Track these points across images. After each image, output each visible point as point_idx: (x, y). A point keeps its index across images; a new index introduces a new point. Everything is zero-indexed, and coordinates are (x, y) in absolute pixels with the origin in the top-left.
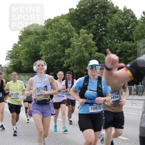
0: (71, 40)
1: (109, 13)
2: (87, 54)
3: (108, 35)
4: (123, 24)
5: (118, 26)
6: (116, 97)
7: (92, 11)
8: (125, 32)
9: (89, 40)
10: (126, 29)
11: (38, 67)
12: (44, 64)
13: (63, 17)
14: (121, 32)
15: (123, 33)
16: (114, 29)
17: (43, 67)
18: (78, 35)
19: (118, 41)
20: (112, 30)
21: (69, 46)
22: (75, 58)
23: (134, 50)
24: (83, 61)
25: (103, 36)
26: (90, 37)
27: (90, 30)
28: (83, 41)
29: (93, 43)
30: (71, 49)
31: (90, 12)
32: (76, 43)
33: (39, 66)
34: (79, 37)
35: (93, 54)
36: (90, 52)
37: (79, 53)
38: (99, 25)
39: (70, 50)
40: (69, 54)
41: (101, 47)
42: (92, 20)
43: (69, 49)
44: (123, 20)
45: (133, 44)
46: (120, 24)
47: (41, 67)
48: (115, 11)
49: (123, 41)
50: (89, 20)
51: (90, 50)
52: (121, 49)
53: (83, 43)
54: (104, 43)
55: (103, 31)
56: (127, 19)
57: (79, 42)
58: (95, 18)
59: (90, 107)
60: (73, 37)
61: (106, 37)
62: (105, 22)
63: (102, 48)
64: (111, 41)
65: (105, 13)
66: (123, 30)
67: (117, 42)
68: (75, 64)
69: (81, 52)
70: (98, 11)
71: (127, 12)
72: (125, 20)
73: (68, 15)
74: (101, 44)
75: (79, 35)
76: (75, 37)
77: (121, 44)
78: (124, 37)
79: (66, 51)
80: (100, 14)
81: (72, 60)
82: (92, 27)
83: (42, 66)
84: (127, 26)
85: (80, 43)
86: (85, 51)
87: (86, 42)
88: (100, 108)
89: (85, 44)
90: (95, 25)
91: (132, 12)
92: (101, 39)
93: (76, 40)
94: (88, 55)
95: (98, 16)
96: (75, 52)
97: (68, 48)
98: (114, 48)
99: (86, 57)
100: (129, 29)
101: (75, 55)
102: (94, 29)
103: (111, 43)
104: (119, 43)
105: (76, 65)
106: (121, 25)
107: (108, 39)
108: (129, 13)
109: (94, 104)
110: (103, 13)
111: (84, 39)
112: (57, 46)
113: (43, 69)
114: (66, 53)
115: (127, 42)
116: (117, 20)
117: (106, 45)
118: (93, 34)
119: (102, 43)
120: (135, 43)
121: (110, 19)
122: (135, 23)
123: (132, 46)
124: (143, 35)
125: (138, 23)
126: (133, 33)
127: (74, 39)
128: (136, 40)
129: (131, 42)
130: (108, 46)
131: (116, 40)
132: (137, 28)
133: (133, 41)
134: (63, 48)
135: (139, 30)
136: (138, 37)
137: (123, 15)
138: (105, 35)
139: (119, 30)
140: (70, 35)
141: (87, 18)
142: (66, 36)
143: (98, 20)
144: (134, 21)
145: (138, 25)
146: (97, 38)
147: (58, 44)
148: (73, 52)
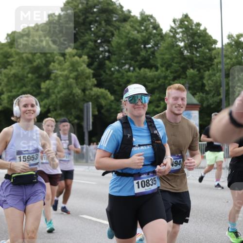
0: (51, 67)
1: (115, 21)
2: (77, 91)
3: (114, 58)
4: (140, 40)
5: (131, 43)
6: (177, 164)
7: (88, 18)
8: (143, 53)
9: (82, 65)
10: (145, 47)
14: (136, 53)
15: (138, 54)
16: (123, 48)
18: (62, 58)
19: (132, 68)
20: (121, 50)
21: (48, 77)
22: (59, 96)
23: (158, 84)
24: (72, 102)
25: (105, 60)
26: (84, 62)
27: (83, 49)
28: (71, 68)
29: (89, 71)
30: (52, 82)
31: (84, 20)
32: (59, 73)
33: (25, 106)
34: (65, 62)
35: (89, 91)
36: (82, 87)
37: (64, 88)
38: (99, 41)
39: (49, 84)
40: (48, 90)
41: (101, 78)
42: (87, 33)
43: (47, 82)
44: (138, 32)
45: (156, 73)
46: (133, 39)
47: (30, 108)
48: (126, 18)
49: (140, 69)
50: (82, 32)
51: (83, 83)
53: (71, 71)
54: (107, 71)
55: (105, 51)
56: (147, 31)
57: (64, 70)
58: (91, 29)
59: (135, 182)
60: (54, 62)
61: (111, 61)
62: (108, 36)
63: (104, 80)
64: (119, 68)
65: (108, 22)
66: (139, 49)
67: (129, 70)
68: (58, 107)
69: (69, 86)
70: (97, 18)
71: (146, 19)
72: (143, 32)
74: (102, 72)
75: (65, 58)
76: (57, 62)
77: (135, 74)
78: (141, 61)
79: (43, 85)
80: (100, 24)
81: (53, 101)
82: (87, 44)
83: (32, 106)
84: (146, 42)
85: (66, 73)
86: (74, 85)
87: (77, 71)
88: (155, 182)
89: (75, 73)
90: (91, 40)
91: (155, 20)
92: (101, 65)
93: (59, 67)
94: (80, 91)
95: (97, 27)
96: (59, 88)
97: (46, 80)
98: (124, 80)
99: (77, 96)
100: (150, 48)
101: (59, 92)
102: (90, 48)
103: (118, 71)
104: (133, 72)
105: (61, 109)
106: (136, 41)
107: (114, 65)
108: (149, 20)
110: (105, 21)
111: (74, 66)
112: (27, 77)
113: (34, 111)
114: (43, 88)
115: (147, 70)
116: (128, 33)
117: (111, 75)
118: (89, 57)
119: (105, 72)
120: (159, 71)
121: (117, 31)
122: (159, 38)
123: (155, 76)
124: (173, 59)
125: (165, 37)
126: (157, 55)
127: (56, 65)
128: (162, 66)
129: (152, 70)
130: (114, 76)
131: (127, 66)
132: (164, 47)
133: (157, 69)
134: (37, 80)
135: (166, 49)
136: (164, 61)
137: (138, 24)
138: (109, 58)
139: (132, 49)
140: (49, 57)
141: (79, 29)
142: (43, 59)
143: (97, 33)
144: (159, 35)
145: (165, 41)
146: (96, 64)
147: (28, 73)
148: (55, 87)
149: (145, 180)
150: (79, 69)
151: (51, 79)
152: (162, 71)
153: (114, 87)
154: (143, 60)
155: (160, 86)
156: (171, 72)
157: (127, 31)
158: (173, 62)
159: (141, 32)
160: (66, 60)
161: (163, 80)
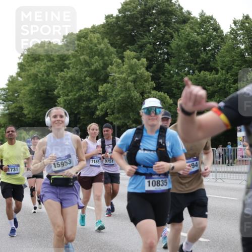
0: (108, 69)
1: (174, 22)
2: (136, 94)
3: (173, 60)
4: (200, 42)
5: (190, 45)
6: (194, 166)
7: (146, 19)
8: (203, 56)
9: (140, 69)
10: (205, 50)
11: (53, 119)
12: (64, 114)
13: (94, 30)
14: (195, 55)
15: (199, 57)
16: (183, 50)
17: (63, 119)
18: (120, 61)
19: (191, 71)
20: (181, 53)
21: (105, 80)
22: (116, 100)
23: (218, 87)
24: (130, 105)
25: (164, 62)
26: (142, 64)
27: (141, 52)
28: (129, 71)
29: (148, 74)
30: (109, 85)
31: (142, 21)
32: (117, 75)
33: (55, 117)
34: (123, 65)
35: (148, 94)
36: (141, 91)
37: (122, 91)
38: (158, 43)
39: (107, 87)
40: (105, 93)
41: (160, 81)
42: (146, 35)
43: (105, 85)
44: (198, 34)
45: (216, 76)
46: (193, 41)
47: (58, 118)
48: (186, 19)
49: (200, 72)
50: (141, 34)
51: (141, 87)
53: (129, 74)
54: (166, 74)
55: (165, 53)
56: (207, 33)
57: (122, 73)
58: (150, 31)
59: (147, 180)
60: (112, 64)
61: (170, 64)
62: (167, 39)
63: (162, 83)
64: (178, 70)
65: (167, 24)
66: (199, 52)
67: (189, 73)
68: (116, 111)
69: (127, 89)
70: (156, 20)
71: (206, 21)
72: (203, 34)
73: (103, 26)
74: (161, 76)
75: (123, 61)
76: (115, 64)
77: (195, 77)
78: (200, 64)
79: (100, 88)
80: (159, 25)
81: (111, 104)
82: (146, 46)
83: (61, 117)
84: (206, 44)
85: (124, 75)
86: (133, 88)
87: (136, 73)
88: (165, 183)
89: (134, 76)
90: (150, 43)
91: (215, 21)
92: (160, 68)
93: (117, 70)
94: (138, 95)
95: (155, 29)
96: (116, 90)
97: (104, 83)
99: (135, 99)
100: (210, 50)
101: (116, 96)
102: (149, 51)
103: (178, 74)
104: (192, 75)
105: (119, 113)
106: (196, 43)
107: (173, 67)
108: (209, 22)
110: (164, 23)
111: (132, 68)
112: (85, 80)
114: (100, 92)
115: (207, 73)
116: (188, 35)
117: (169, 78)
118: (148, 59)
119: (163, 74)
120: (220, 74)
121: (176, 33)
122: (219, 40)
123: (215, 79)
124: (233, 61)
125: (225, 39)
126: (217, 57)
127: (114, 67)
128: (222, 69)
129: (212, 73)
130: (174, 79)
131: (187, 69)
132: (224, 49)
133: (217, 71)
134: (95, 83)
135: (227, 51)
136: (224, 64)
137: (198, 26)
138: (167, 61)
139: (192, 51)
140: (107, 60)
141: (137, 31)
142: (101, 62)
143: (156, 35)
144: (219, 37)
145: (225, 43)
146: (154, 66)
147: (86, 77)
148: (113, 91)
149: (156, 180)
150: (138, 72)
151: (108, 83)
152: (222, 74)
153: (173, 90)
154: (203, 63)
155: (220, 89)
156: (232, 75)
157: (186, 33)
158: (233, 65)
159: (200, 34)
160: (124, 63)
161: (223, 84)
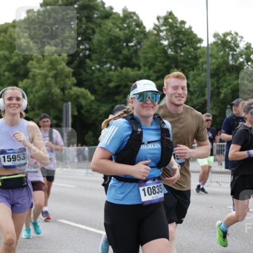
0: (29, 65)
1: (97, 17)
3: (94, 56)
4: (122, 38)
5: (113, 41)
8: (125, 52)
9: (61, 64)
10: (127, 45)
11: (8, 102)
12: (21, 96)
13: (15, 24)
14: (118, 51)
15: (120, 52)
16: (104, 46)
17: (20, 102)
18: (40, 56)
19: (113, 67)
20: (102, 48)
22: (37, 95)
24: (51, 101)
25: (85, 58)
26: (63, 60)
28: (49, 66)
29: (69, 70)
30: (30, 81)
32: (37, 71)
33: (10, 99)
34: (44, 60)
35: (69, 90)
36: (61, 86)
37: (42, 87)
38: (79, 39)
39: (26, 83)
41: (82, 77)
43: (25, 81)
44: (121, 29)
45: (138, 72)
46: (115, 36)
47: (14, 101)
48: (108, 14)
49: (122, 68)
51: (62, 82)
52: (117, 82)
53: (50, 70)
54: (88, 70)
55: (86, 49)
56: (129, 28)
57: (42, 68)
60: (32, 59)
61: (91, 60)
62: (89, 34)
64: (100, 66)
65: (89, 19)
66: (121, 47)
67: (110, 69)
68: (36, 107)
69: (48, 85)
70: (78, 15)
71: (129, 16)
72: (125, 30)
74: (82, 71)
75: (44, 56)
76: (35, 59)
77: (117, 73)
78: (122, 60)
79: (21, 84)
80: (81, 20)
83: (18, 99)
84: (128, 40)
85: (44, 71)
86: (53, 84)
87: (56, 69)
88: (160, 190)
89: (54, 72)
91: (137, 16)
92: (82, 64)
93: (38, 65)
94: (58, 91)
95: (77, 24)
96: (37, 86)
97: (25, 78)
98: (105, 80)
99: (56, 96)
100: (132, 46)
101: (37, 92)
103: (99, 70)
104: (114, 71)
105: (39, 109)
106: (118, 39)
107: (95, 63)
108: (132, 17)
109: (148, 182)
110: (86, 18)
111: (53, 64)
112: (4, 75)
113: (20, 105)
115: (129, 69)
116: (110, 30)
117: (91, 75)
119: (85, 70)
120: (142, 70)
121: (99, 28)
122: (142, 36)
124: (156, 58)
125: (148, 35)
126: (140, 53)
127: (34, 63)
128: (145, 65)
129: (134, 69)
130: (95, 75)
131: (108, 65)
132: (147, 45)
133: (139, 68)
134: (14, 78)
135: (150, 48)
136: (147, 60)
137: (121, 21)
138: (89, 56)
139: (113, 47)
142: (21, 57)
143: (77, 30)
144: (142, 32)
145: (148, 39)
146: (76, 62)
147: (5, 71)
148: (33, 86)
150: (58, 67)
151: (29, 78)
152: (145, 71)
153: (94, 87)
154: (125, 59)
156: (154, 72)
157: (109, 28)
158: (156, 61)
159: (123, 30)
160: (45, 58)
